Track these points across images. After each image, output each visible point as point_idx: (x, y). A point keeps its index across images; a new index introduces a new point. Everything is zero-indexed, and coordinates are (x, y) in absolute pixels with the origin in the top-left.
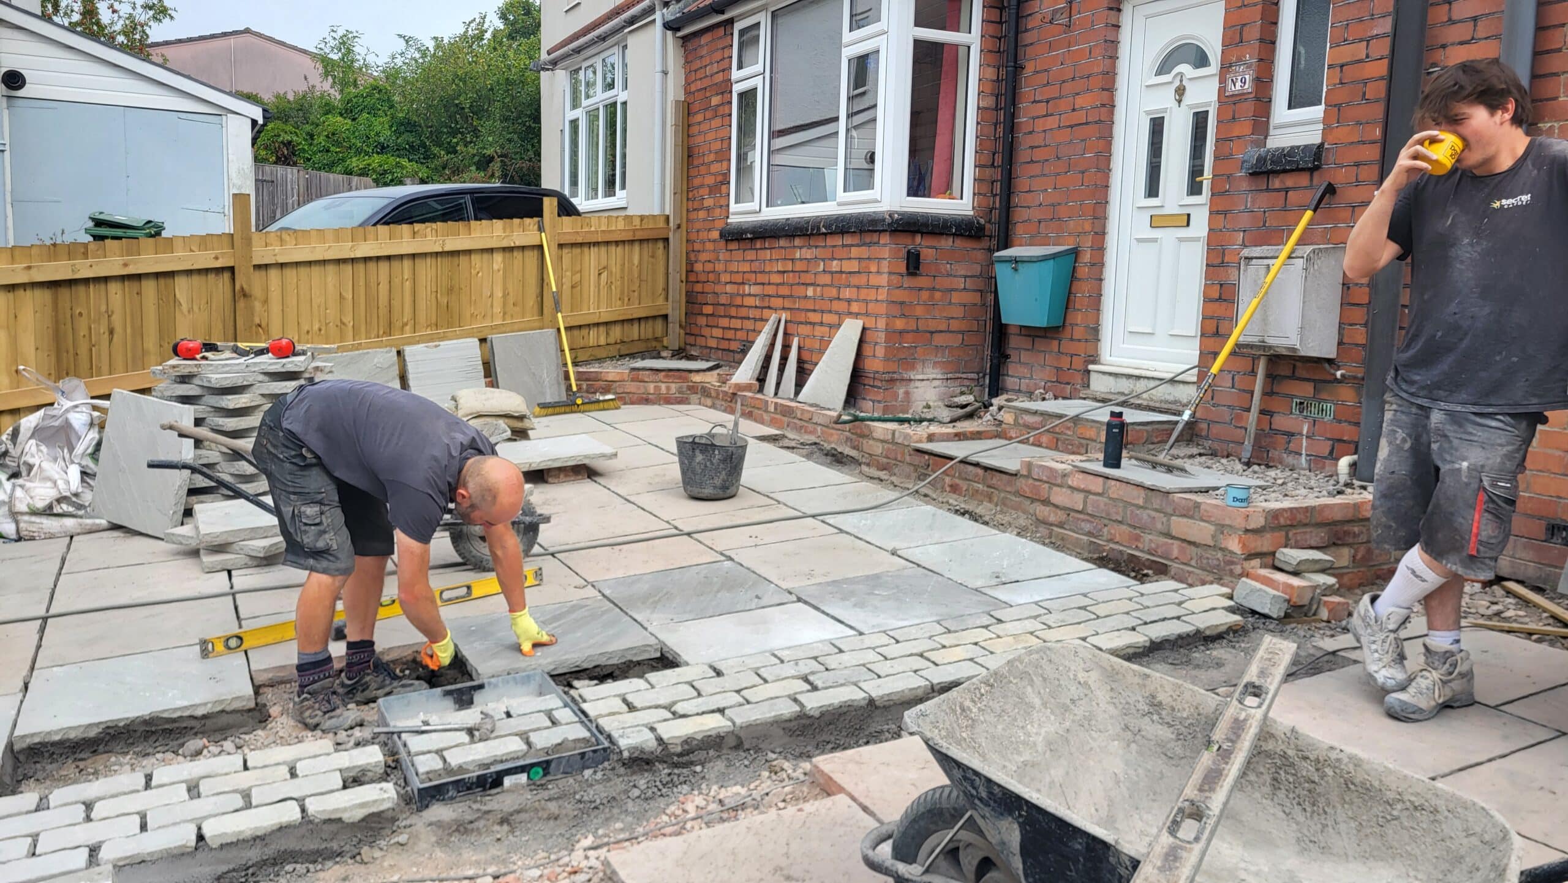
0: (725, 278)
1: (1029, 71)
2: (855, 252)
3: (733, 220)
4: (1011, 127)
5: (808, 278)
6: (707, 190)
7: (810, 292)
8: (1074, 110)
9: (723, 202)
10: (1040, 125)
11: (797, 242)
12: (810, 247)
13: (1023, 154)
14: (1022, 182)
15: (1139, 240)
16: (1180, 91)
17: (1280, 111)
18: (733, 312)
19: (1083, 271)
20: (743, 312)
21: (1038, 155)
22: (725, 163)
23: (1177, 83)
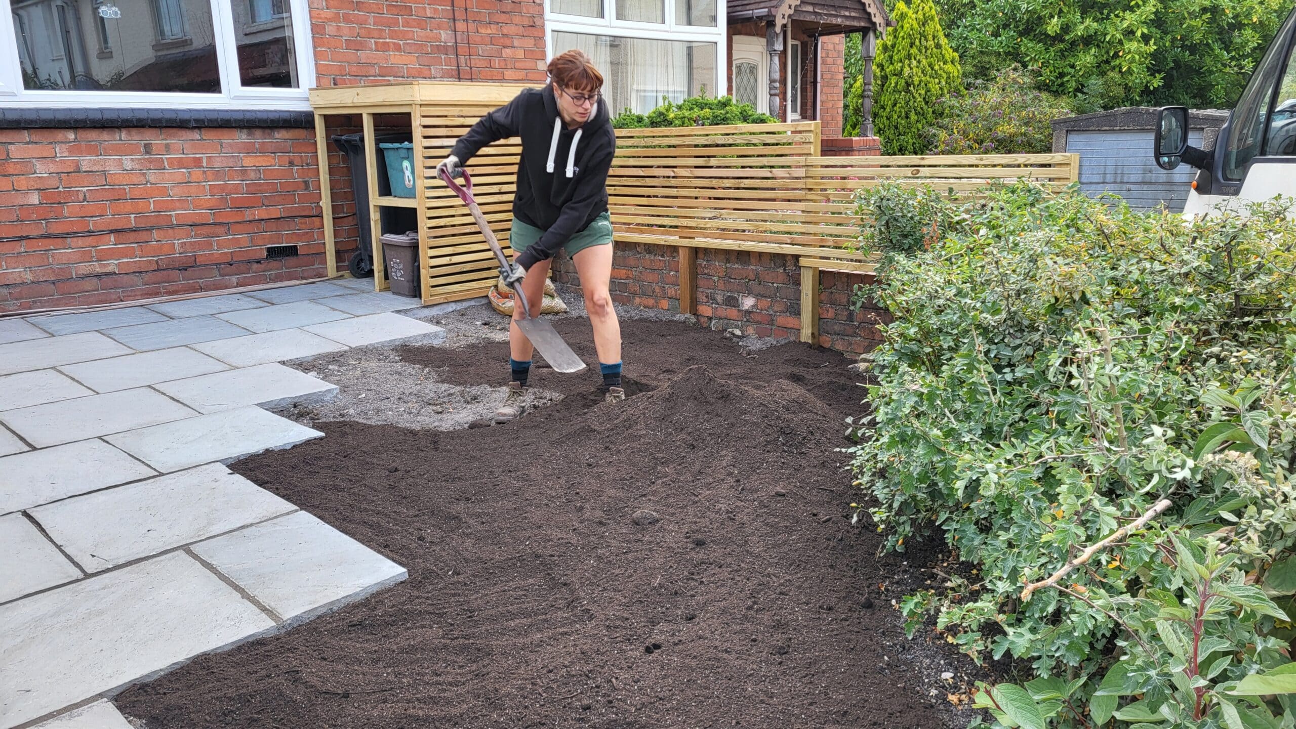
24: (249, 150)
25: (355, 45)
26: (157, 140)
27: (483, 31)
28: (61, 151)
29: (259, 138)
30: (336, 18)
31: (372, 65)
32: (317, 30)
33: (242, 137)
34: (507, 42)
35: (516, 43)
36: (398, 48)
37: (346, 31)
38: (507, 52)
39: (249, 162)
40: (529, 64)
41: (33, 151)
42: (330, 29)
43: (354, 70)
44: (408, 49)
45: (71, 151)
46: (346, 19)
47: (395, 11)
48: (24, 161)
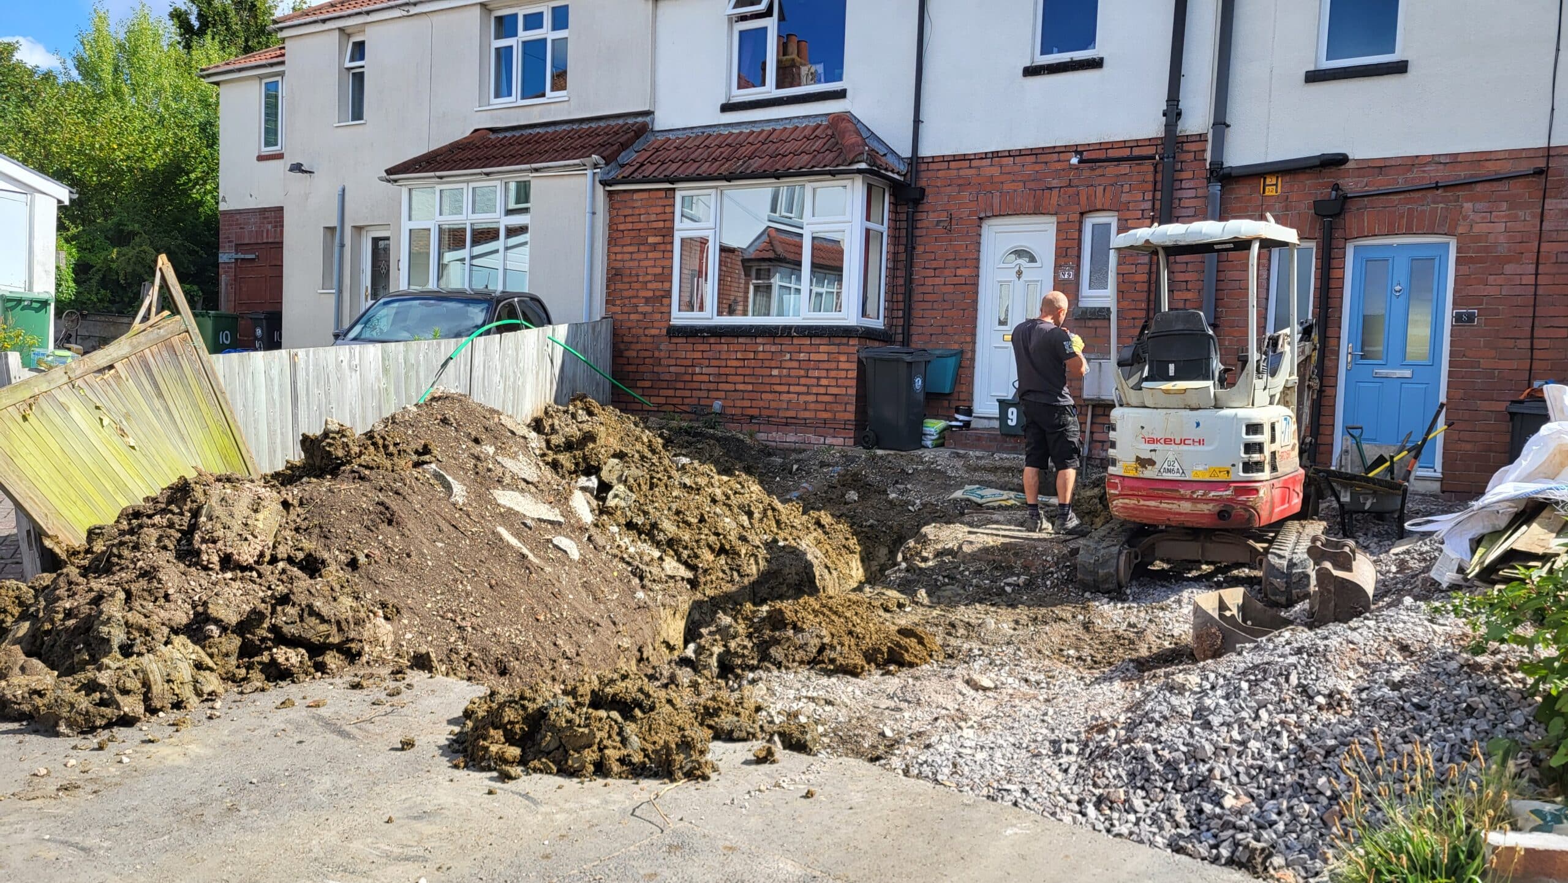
0: (664, 362)
1: (920, 249)
2: (822, 348)
3: (673, 322)
4: (909, 280)
5: (773, 364)
6: (643, 300)
7: (775, 372)
9: (664, 309)
10: (929, 281)
11: (759, 340)
12: (775, 344)
13: (917, 297)
14: (917, 312)
15: (996, 347)
16: (1019, 274)
17: (1085, 289)
18: (680, 385)
19: (967, 363)
20: (695, 385)
21: (927, 297)
22: (666, 285)
23: (1017, 268)
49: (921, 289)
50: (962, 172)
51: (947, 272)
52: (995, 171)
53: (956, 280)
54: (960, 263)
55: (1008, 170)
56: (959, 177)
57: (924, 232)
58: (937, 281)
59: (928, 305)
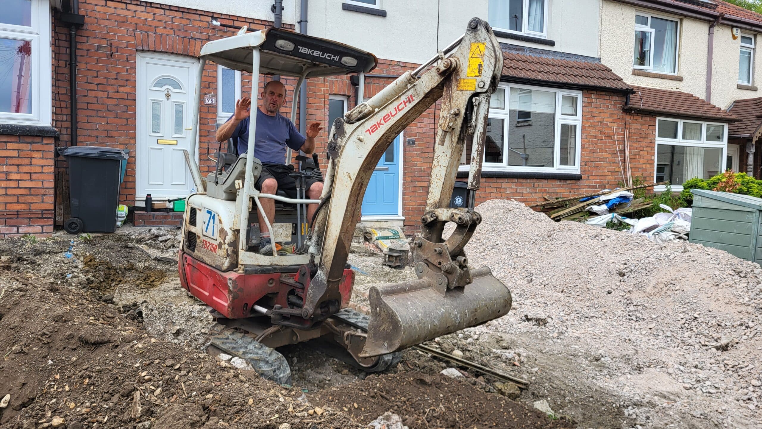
1: (81, 67)
8: (118, 92)
10: (92, 94)
13: (81, 104)
14: (83, 118)
15: (152, 149)
16: (168, 96)
17: (220, 112)
21: (91, 106)
23: (166, 92)
24: (559, 187)
25: (593, 151)
26: (536, 182)
27: (634, 145)
28: (513, 185)
29: (562, 183)
30: (588, 142)
31: (597, 158)
32: (583, 146)
33: (557, 182)
34: (642, 149)
35: (645, 149)
36: (606, 151)
37: (591, 146)
38: (641, 153)
39: (559, 191)
40: (649, 157)
41: (508, 185)
42: (587, 146)
43: (592, 160)
44: (609, 152)
45: (516, 186)
46: (592, 142)
47: (606, 138)
48: (505, 188)
49: (84, 99)
50: (119, 12)
51: (110, 88)
52: (149, 17)
53: (118, 95)
54: (121, 83)
55: (159, 18)
56: (117, 15)
57: (85, 53)
58: (100, 94)
59: (94, 113)
